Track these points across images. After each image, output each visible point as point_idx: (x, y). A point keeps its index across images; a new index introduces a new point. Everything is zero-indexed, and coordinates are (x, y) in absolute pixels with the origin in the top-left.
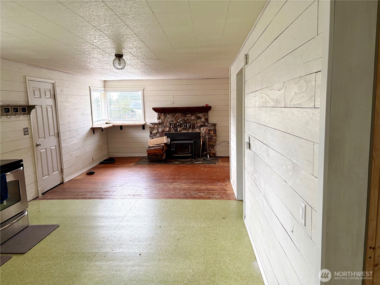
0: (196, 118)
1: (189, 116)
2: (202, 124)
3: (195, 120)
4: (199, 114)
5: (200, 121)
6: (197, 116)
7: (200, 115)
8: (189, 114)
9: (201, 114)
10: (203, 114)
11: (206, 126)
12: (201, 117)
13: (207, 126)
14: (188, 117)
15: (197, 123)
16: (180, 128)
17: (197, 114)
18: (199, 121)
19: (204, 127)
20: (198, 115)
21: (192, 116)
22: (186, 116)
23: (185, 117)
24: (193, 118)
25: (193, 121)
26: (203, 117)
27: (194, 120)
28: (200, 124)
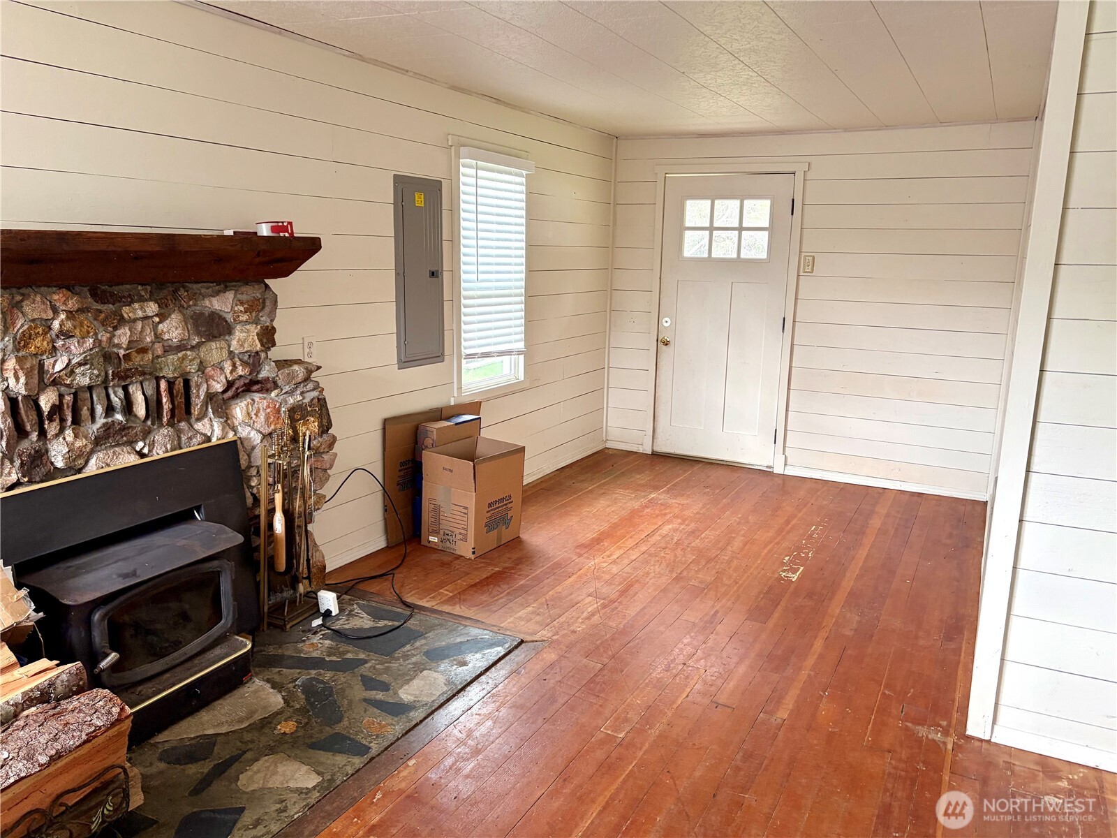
0: (199, 333)
1: (140, 314)
2: (240, 371)
3: (193, 348)
4: (217, 294)
5: (225, 354)
6: (202, 314)
7: (223, 304)
8: (142, 300)
9: (230, 295)
10: (244, 297)
11: (266, 386)
12: (230, 318)
13: (276, 386)
14: (135, 320)
15: (202, 368)
16: (76, 436)
17: (204, 297)
18: (214, 351)
19: (257, 396)
20: (207, 303)
21: (163, 317)
22: (122, 321)
23: (115, 328)
24: (173, 329)
25: (173, 358)
26: (244, 317)
27: (181, 347)
28: (222, 378)
